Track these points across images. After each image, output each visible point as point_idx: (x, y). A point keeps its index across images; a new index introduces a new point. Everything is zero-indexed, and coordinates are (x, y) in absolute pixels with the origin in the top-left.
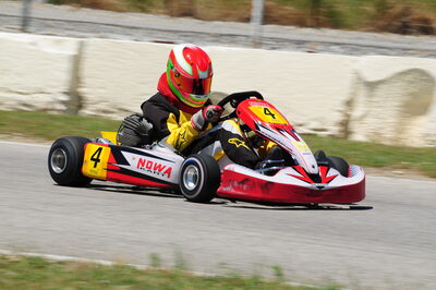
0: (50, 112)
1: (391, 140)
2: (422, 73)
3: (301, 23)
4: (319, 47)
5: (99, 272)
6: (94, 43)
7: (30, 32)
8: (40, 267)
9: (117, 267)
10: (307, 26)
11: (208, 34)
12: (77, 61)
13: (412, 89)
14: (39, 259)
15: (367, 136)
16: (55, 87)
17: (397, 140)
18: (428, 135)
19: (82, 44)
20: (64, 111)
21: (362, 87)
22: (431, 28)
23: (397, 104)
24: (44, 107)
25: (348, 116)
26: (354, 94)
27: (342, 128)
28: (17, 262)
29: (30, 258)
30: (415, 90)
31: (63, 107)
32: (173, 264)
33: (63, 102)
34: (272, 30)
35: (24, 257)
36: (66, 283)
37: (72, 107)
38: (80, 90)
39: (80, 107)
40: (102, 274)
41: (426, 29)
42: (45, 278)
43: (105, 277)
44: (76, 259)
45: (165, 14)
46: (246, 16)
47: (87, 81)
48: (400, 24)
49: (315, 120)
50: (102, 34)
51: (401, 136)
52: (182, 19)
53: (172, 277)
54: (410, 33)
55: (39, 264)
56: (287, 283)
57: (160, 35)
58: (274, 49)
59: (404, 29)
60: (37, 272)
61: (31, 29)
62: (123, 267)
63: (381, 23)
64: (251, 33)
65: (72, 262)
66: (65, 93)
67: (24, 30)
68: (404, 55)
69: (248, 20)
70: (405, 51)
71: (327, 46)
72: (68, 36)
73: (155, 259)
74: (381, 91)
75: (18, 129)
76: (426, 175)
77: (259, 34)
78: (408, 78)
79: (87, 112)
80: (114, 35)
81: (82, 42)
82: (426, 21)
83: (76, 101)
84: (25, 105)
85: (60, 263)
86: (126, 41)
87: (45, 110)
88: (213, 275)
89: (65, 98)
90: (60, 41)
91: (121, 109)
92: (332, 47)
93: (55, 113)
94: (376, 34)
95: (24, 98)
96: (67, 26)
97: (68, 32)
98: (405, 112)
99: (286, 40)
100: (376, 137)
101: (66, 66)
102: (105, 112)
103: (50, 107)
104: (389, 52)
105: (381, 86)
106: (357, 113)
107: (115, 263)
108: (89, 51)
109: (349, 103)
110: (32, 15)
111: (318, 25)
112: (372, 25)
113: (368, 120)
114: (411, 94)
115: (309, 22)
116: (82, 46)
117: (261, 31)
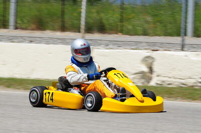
16: (197, 75)
61: (185, 49)
67: (182, 50)
75: (179, 95)
84: (183, 84)
87: (193, 86)
90: (197, 54)
95: (183, 81)
103: (195, 85)
110: (186, 43)
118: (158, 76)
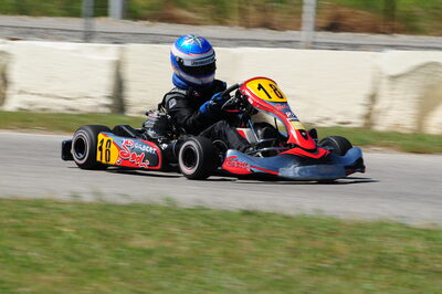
1: (411, 129)
2: (436, 64)
12: (118, 66)
13: (430, 82)
21: (385, 81)
23: (416, 96)
24: (90, 110)
25: (371, 109)
30: (433, 82)
31: (107, 110)
33: (107, 106)
39: (123, 109)
49: (341, 114)
66: (108, 97)
79: (129, 114)
81: (122, 48)
83: (119, 104)
84: (71, 109)
89: (109, 102)
90: (102, 48)
95: (70, 104)
101: (108, 71)
106: (377, 107)
108: (130, 56)
109: (373, 98)
113: (392, 112)
114: (431, 87)
116: (123, 52)
118: (21, 92)
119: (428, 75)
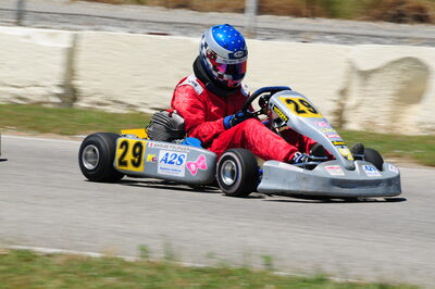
0: (44, 105)
1: (385, 128)
2: (416, 61)
3: (297, 14)
4: (314, 37)
5: (87, 264)
6: (88, 35)
7: (25, 26)
8: (28, 260)
9: (105, 259)
10: (302, 16)
11: (203, 25)
12: (71, 54)
13: (406, 78)
14: (27, 251)
15: (362, 125)
17: (392, 128)
18: (423, 123)
19: (75, 37)
20: (58, 104)
21: (356, 76)
22: (427, 16)
23: (391, 92)
24: (38, 100)
25: (342, 105)
26: (348, 83)
27: (336, 118)
28: (5, 255)
29: (18, 251)
30: (409, 78)
31: (58, 100)
32: (163, 255)
33: (58, 95)
34: (266, 20)
35: (12, 250)
36: (54, 275)
37: (67, 100)
38: (74, 82)
39: (75, 99)
40: (90, 266)
41: (421, 18)
42: (32, 271)
43: (93, 269)
44: (65, 251)
45: (160, 5)
46: (241, 7)
47: (82, 73)
48: (395, 12)
50: (97, 27)
51: (395, 124)
52: (177, 10)
53: (160, 268)
54: (405, 22)
55: (28, 257)
56: (276, 273)
57: (155, 26)
58: (268, 39)
59: (398, 18)
60: (25, 265)
62: (112, 259)
63: (376, 11)
64: (246, 24)
65: (61, 254)
66: (59, 86)
68: (399, 43)
69: (242, 11)
70: (399, 40)
71: (322, 35)
72: (63, 29)
73: (144, 251)
74: (375, 80)
76: (420, 163)
77: (253, 24)
78: (402, 66)
79: (82, 104)
80: (110, 28)
81: (76, 35)
82: (421, 9)
83: (71, 94)
85: (49, 255)
86: (121, 33)
88: (202, 266)
89: (59, 91)
91: (115, 101)
92: (328, 37)
93: (49, 106)
94: (371, 23)
96: (62, 18)
97: (62, 25)
98: (399, 100)
99: (281, 30)
100: (371, 126)
101: (60, 58)
102: (99, 104)
104: (384, 40)
105: (375, 75)
106: (351, 101)
107: (104, 255)
108: (83, 43)
109: (343, 93)
111: (313, 15)
112: (368, 14)
113: (362, 109)
114: (404, 83)
115: (304, 11)
116: (75, 39)
117: (256, 21)
119: (404, 71)
